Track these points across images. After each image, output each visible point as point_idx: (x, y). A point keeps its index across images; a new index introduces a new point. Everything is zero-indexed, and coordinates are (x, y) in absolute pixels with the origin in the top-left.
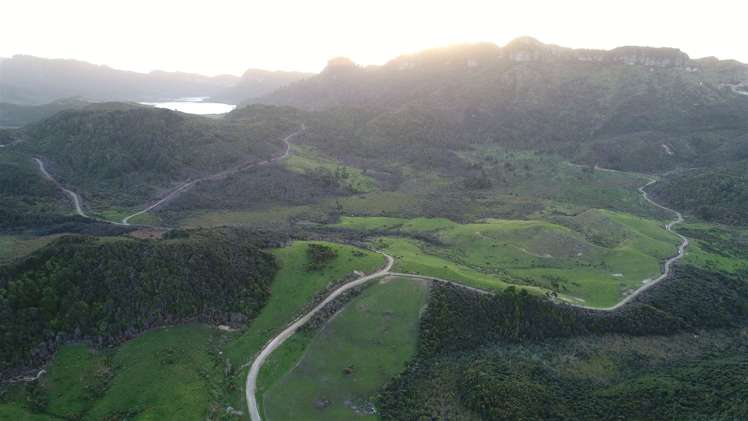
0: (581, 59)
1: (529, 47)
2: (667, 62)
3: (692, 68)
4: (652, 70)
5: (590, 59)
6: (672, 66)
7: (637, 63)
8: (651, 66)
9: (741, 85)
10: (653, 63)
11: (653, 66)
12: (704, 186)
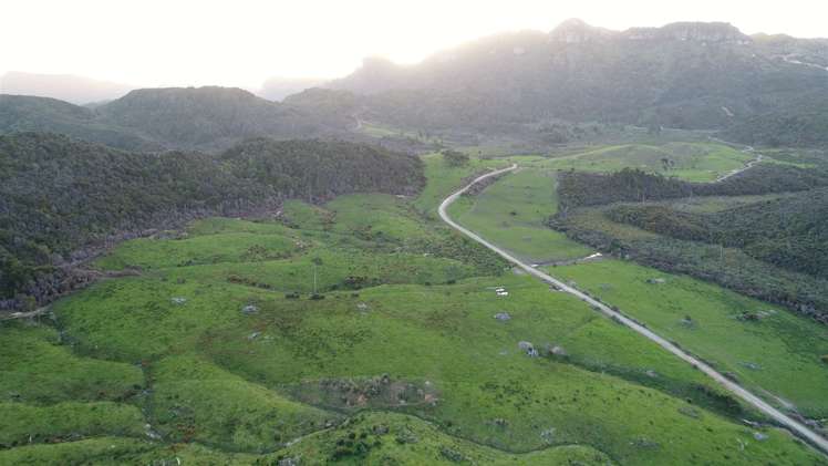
0: (632, 37)
1: (579, 29)
2: (718, 36)
3: (743, 41)
4: (704, 44)
5: (640, 37)
6: (724, 39)
7: (689, 39)
8: (702, 41)
9: (792, 55)
10: (704, 38)
11: (706, 41)
12: (771, 121)
